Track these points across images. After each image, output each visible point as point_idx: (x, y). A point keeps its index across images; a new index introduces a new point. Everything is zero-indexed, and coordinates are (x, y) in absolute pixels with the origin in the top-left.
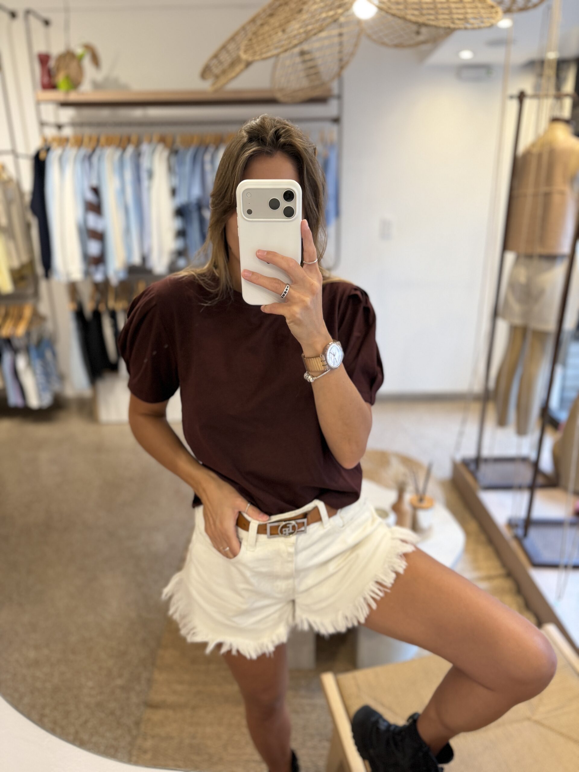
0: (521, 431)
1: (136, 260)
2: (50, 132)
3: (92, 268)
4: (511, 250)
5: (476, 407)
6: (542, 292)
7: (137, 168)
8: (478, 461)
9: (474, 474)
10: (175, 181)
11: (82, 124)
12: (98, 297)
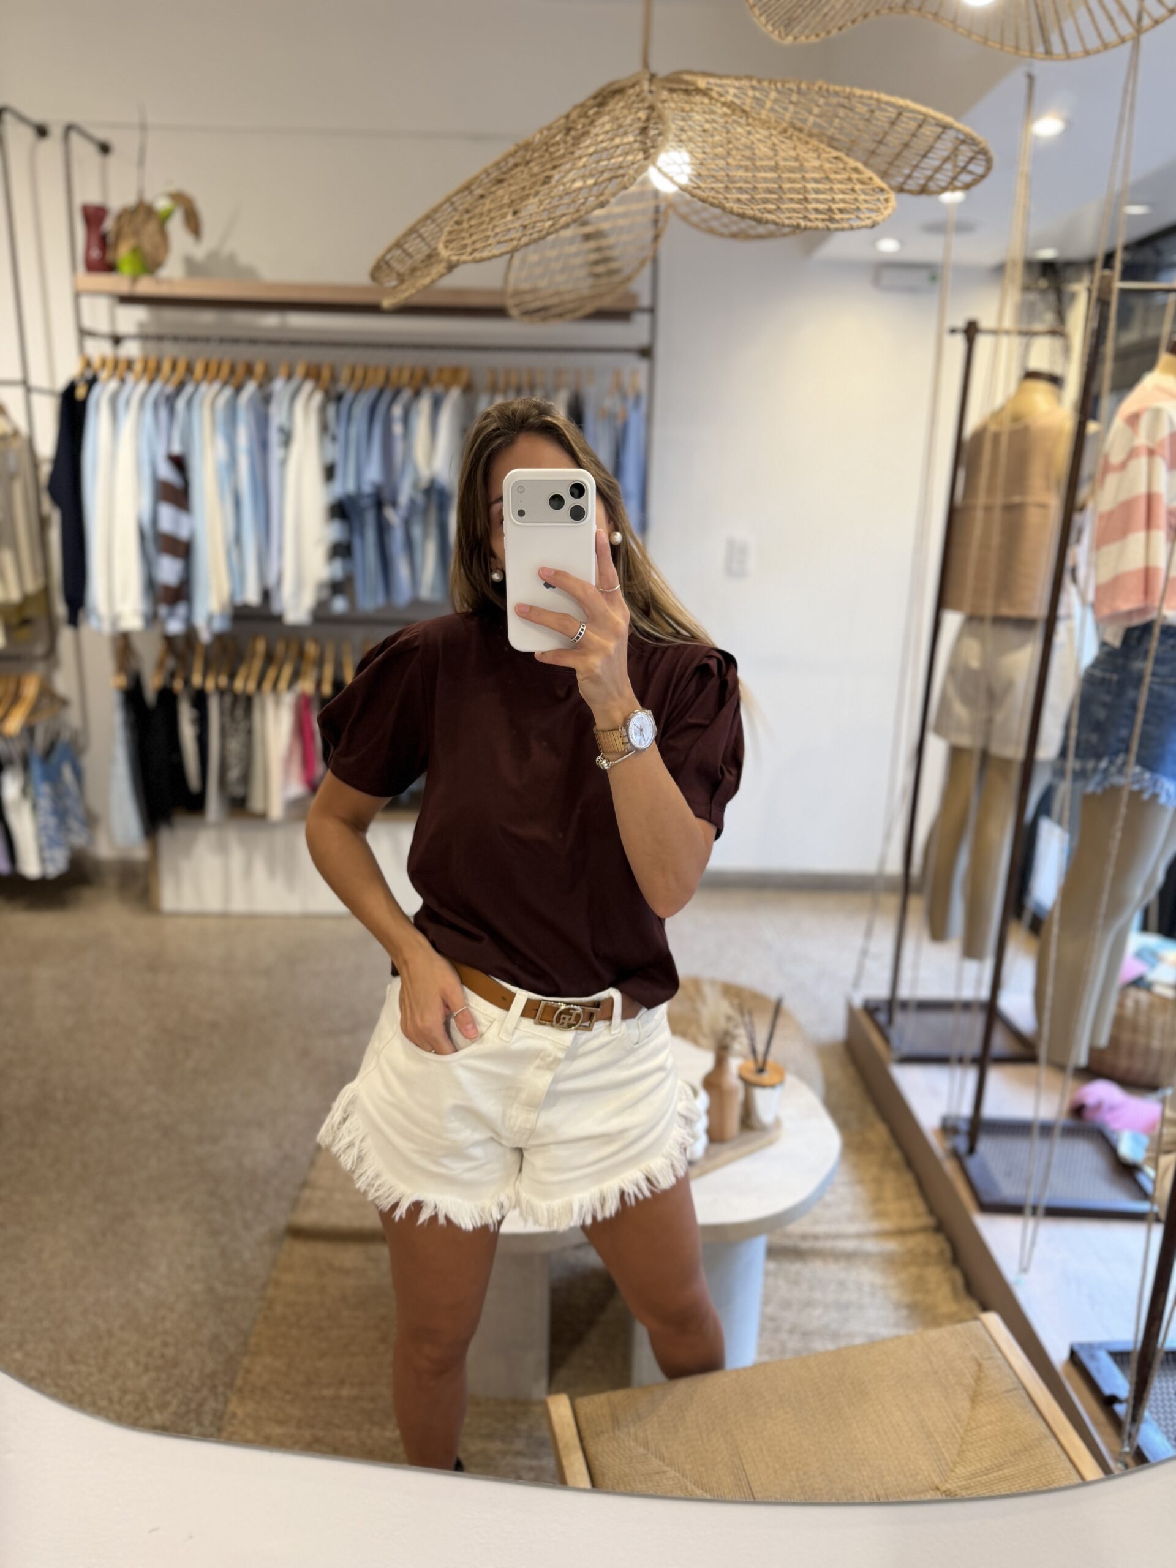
0: (971, 950)
1: (252, 596)
2: (98, 349)
3: (163, 610)
7: (262, 423)
8: (892, 1005)
9: (883, 1032)
10: (333, 452)
11: (160, 338)
12: (171, 663)
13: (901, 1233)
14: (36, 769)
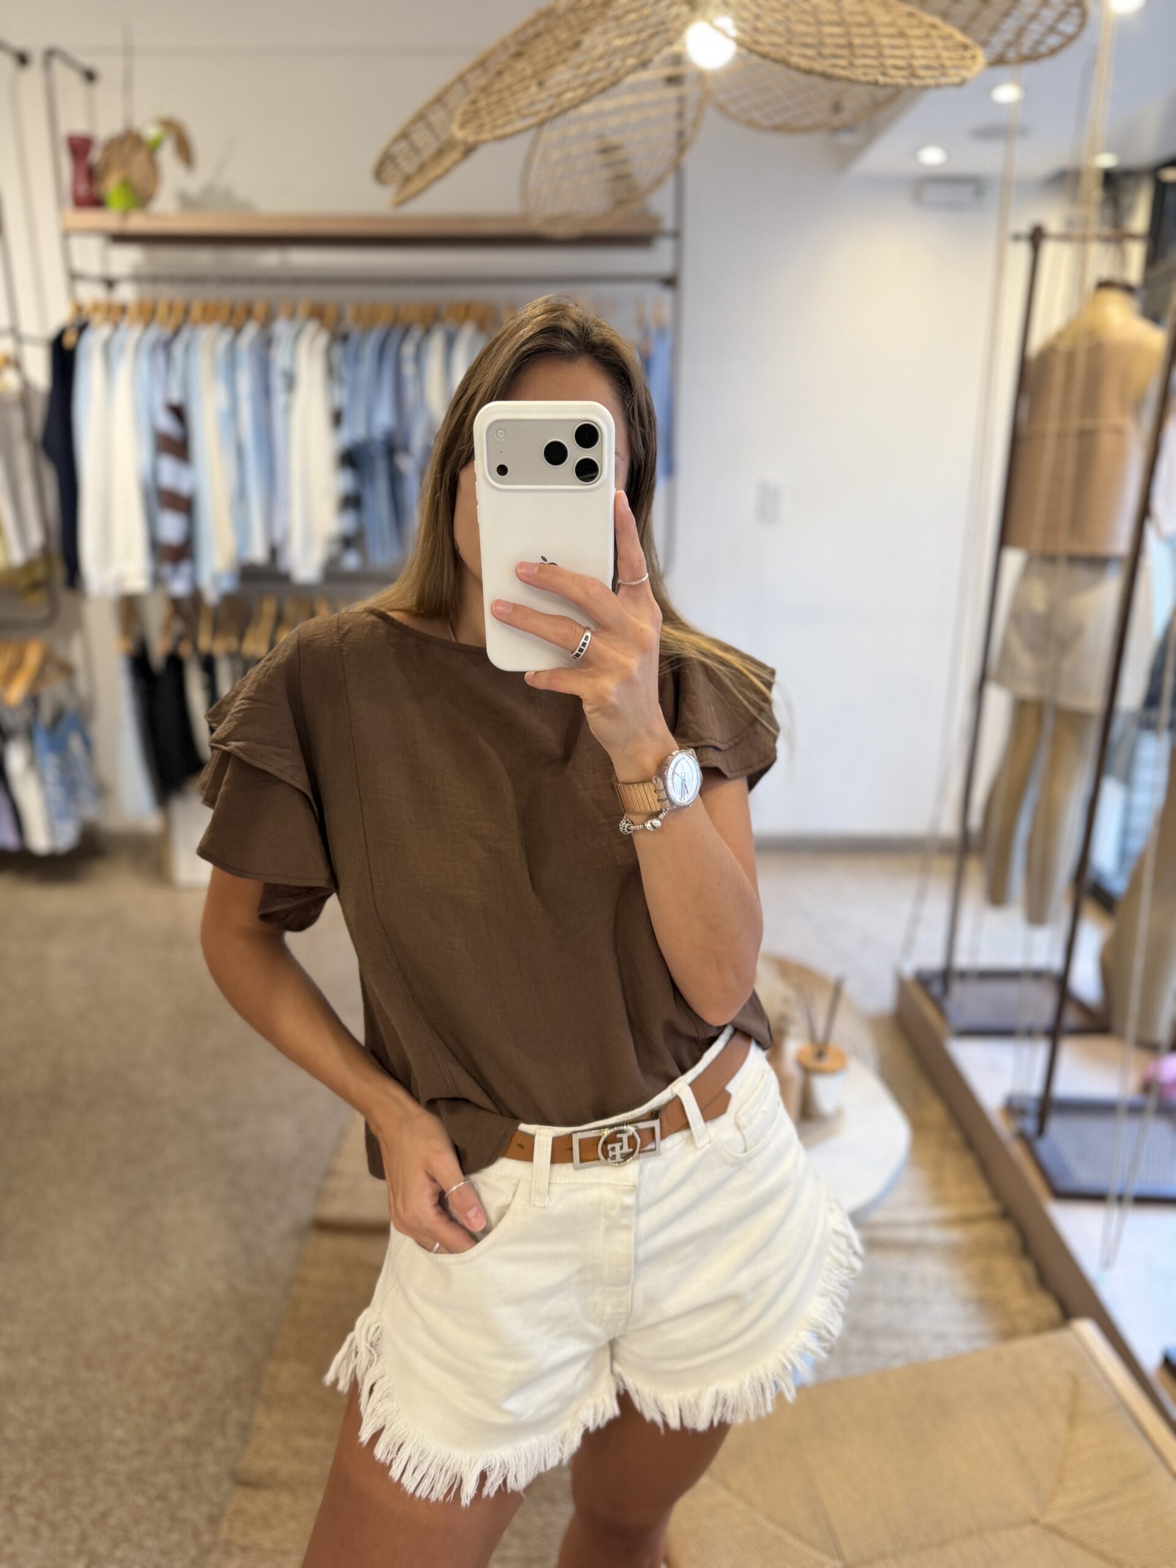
0: (1036, 916)
1: (258, 553)
2: (90, 294)
3: (166, 570)
4: (1017, 544)
5: (946, 866)
6: (1078, 631)
7: (264, 368)
8: (947, 975)
9: (938, 1004)
10: (341, 396)
11: (154, 279)
12: (178, 626)
13: (965, 1221)
14: (41, 739)
